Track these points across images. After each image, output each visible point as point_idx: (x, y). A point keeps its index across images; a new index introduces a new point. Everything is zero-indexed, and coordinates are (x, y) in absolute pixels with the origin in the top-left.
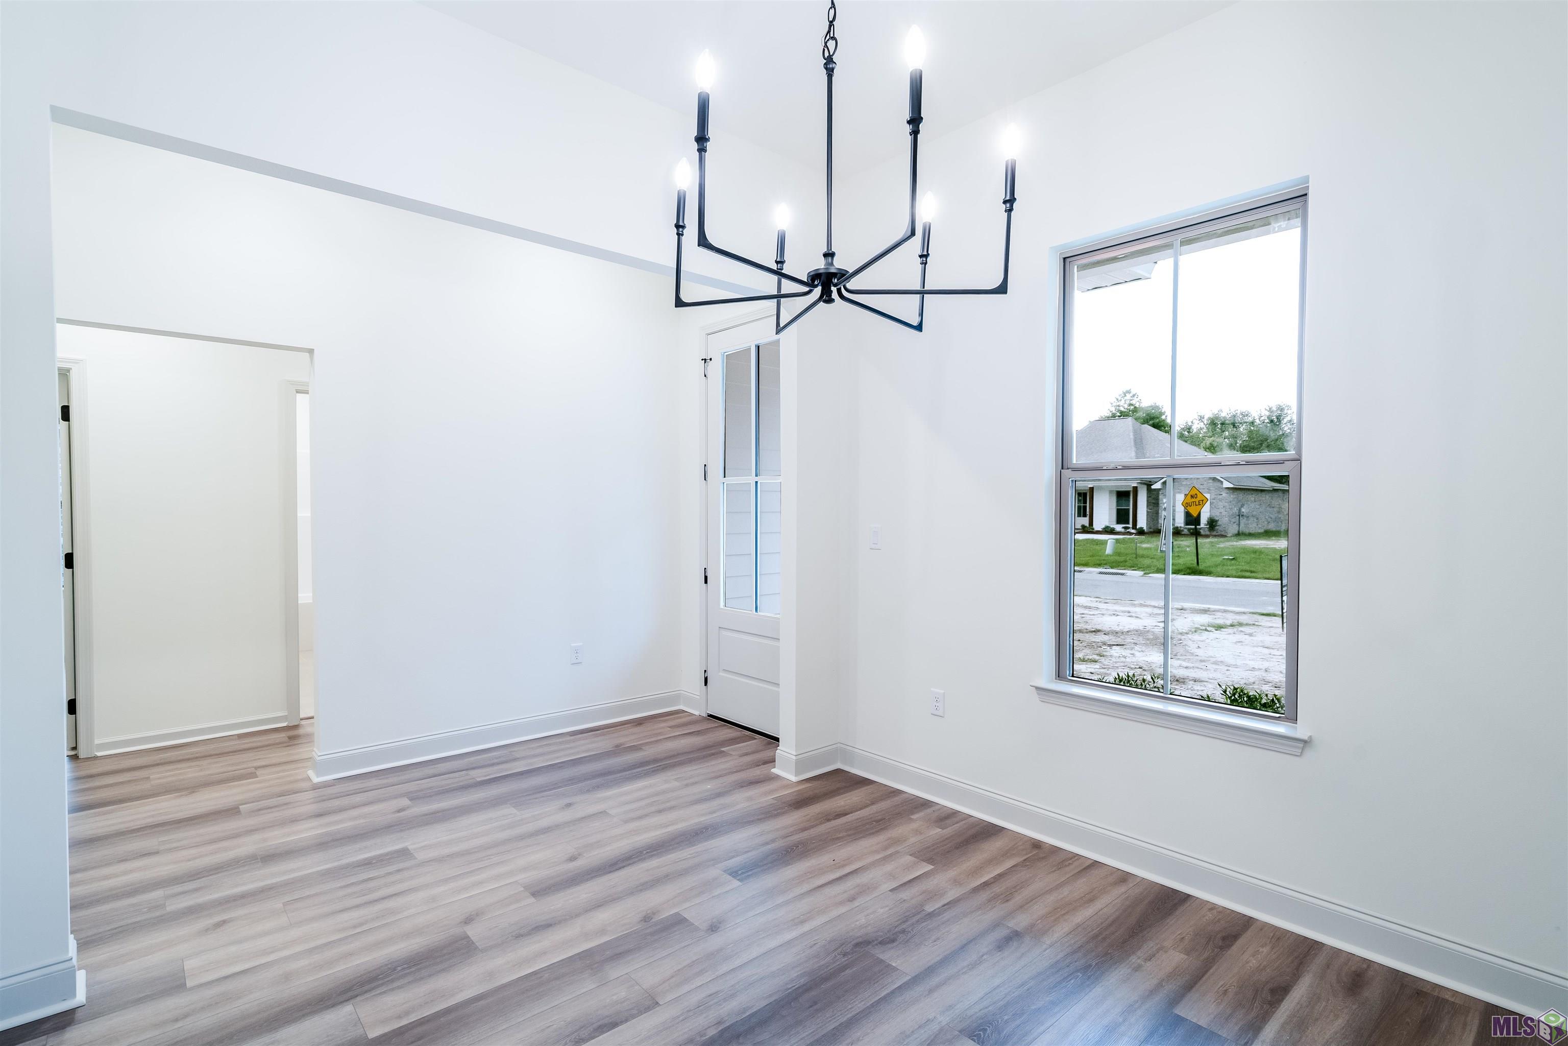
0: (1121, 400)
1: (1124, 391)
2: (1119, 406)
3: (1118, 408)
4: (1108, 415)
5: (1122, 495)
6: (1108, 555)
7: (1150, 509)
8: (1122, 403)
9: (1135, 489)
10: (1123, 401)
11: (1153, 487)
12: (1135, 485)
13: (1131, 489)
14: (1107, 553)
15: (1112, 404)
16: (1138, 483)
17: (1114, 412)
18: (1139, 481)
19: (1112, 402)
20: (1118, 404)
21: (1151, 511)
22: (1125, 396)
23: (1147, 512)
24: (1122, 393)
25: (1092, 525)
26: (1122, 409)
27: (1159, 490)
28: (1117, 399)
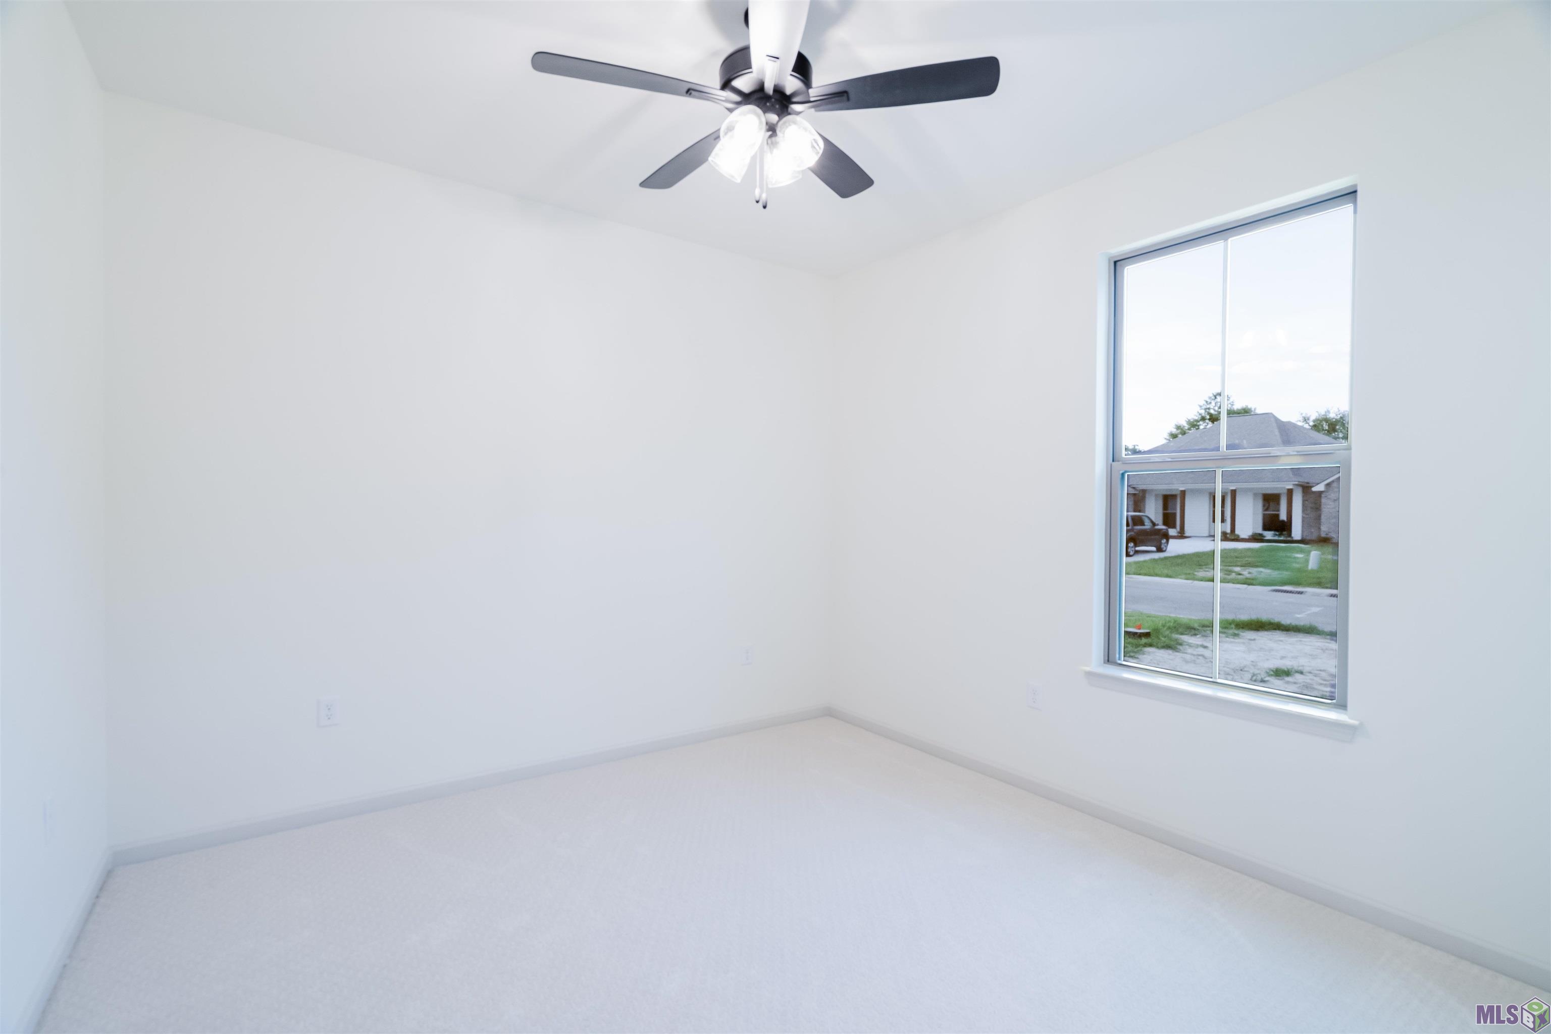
0: (1210, 403)
1: (1215, 394)
2: (1209, 409)
3: (1207, 410)
4: (1197, 418)
5: (1270, 500)
6: (1312, 570)
7: (1307, 515)
8: (1212, 406)
9: (1290, 492)
10: (1213, 404)
11: (1314, 489)
12: (1290, 487)
13: (1286, 491)
14: (1310, 567)
15: (1201, 406)
16: (1294, 485)
17: (1203, 415)
18: (1297, 483)
19: (1202, 405)
20: (1208, 406)
21: (1307, 516)
22: (1216, 398)
23: (1303, 517)
24: (1211, 395)
25: (1234, 531)
26: (1212, 411)
27: (1320, 493)
28: (1207, 402)
